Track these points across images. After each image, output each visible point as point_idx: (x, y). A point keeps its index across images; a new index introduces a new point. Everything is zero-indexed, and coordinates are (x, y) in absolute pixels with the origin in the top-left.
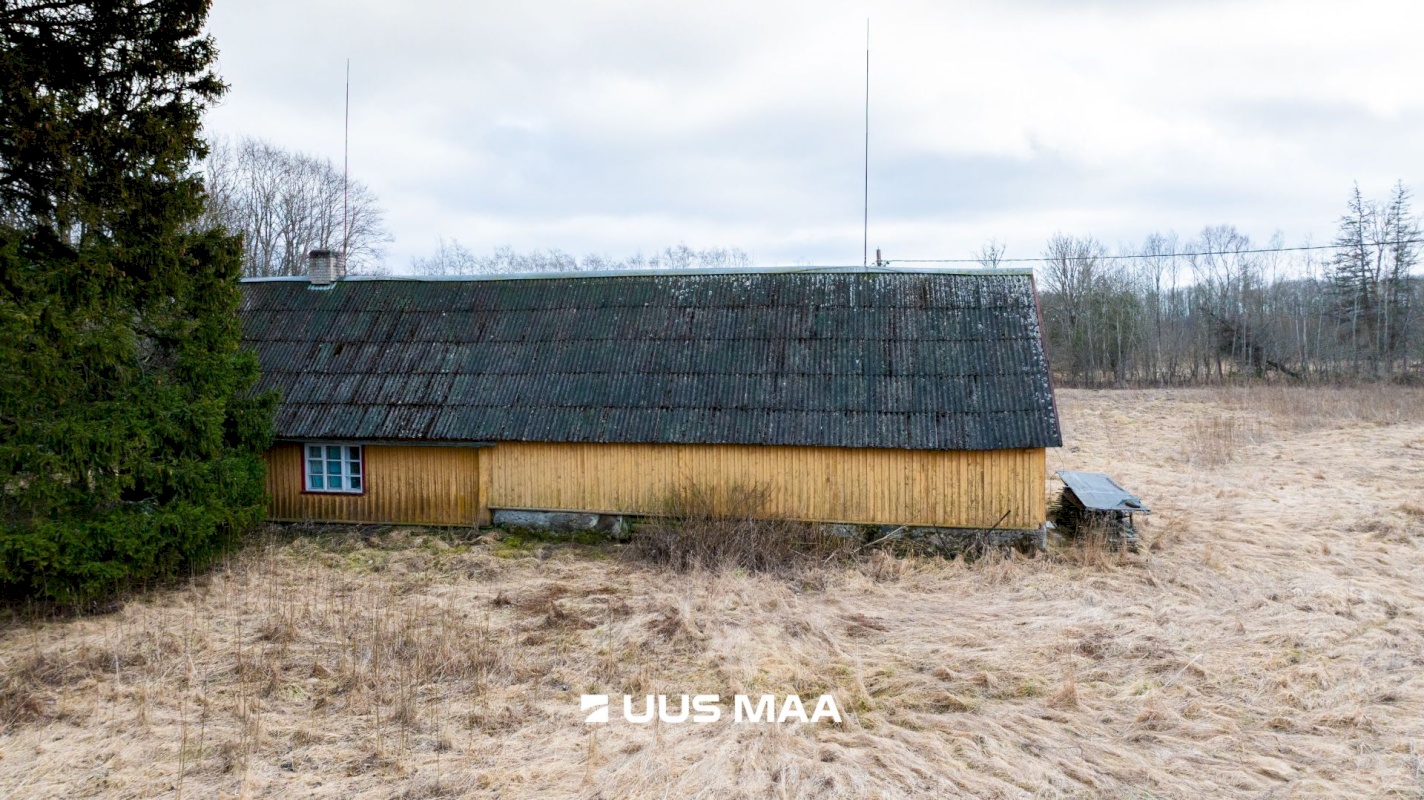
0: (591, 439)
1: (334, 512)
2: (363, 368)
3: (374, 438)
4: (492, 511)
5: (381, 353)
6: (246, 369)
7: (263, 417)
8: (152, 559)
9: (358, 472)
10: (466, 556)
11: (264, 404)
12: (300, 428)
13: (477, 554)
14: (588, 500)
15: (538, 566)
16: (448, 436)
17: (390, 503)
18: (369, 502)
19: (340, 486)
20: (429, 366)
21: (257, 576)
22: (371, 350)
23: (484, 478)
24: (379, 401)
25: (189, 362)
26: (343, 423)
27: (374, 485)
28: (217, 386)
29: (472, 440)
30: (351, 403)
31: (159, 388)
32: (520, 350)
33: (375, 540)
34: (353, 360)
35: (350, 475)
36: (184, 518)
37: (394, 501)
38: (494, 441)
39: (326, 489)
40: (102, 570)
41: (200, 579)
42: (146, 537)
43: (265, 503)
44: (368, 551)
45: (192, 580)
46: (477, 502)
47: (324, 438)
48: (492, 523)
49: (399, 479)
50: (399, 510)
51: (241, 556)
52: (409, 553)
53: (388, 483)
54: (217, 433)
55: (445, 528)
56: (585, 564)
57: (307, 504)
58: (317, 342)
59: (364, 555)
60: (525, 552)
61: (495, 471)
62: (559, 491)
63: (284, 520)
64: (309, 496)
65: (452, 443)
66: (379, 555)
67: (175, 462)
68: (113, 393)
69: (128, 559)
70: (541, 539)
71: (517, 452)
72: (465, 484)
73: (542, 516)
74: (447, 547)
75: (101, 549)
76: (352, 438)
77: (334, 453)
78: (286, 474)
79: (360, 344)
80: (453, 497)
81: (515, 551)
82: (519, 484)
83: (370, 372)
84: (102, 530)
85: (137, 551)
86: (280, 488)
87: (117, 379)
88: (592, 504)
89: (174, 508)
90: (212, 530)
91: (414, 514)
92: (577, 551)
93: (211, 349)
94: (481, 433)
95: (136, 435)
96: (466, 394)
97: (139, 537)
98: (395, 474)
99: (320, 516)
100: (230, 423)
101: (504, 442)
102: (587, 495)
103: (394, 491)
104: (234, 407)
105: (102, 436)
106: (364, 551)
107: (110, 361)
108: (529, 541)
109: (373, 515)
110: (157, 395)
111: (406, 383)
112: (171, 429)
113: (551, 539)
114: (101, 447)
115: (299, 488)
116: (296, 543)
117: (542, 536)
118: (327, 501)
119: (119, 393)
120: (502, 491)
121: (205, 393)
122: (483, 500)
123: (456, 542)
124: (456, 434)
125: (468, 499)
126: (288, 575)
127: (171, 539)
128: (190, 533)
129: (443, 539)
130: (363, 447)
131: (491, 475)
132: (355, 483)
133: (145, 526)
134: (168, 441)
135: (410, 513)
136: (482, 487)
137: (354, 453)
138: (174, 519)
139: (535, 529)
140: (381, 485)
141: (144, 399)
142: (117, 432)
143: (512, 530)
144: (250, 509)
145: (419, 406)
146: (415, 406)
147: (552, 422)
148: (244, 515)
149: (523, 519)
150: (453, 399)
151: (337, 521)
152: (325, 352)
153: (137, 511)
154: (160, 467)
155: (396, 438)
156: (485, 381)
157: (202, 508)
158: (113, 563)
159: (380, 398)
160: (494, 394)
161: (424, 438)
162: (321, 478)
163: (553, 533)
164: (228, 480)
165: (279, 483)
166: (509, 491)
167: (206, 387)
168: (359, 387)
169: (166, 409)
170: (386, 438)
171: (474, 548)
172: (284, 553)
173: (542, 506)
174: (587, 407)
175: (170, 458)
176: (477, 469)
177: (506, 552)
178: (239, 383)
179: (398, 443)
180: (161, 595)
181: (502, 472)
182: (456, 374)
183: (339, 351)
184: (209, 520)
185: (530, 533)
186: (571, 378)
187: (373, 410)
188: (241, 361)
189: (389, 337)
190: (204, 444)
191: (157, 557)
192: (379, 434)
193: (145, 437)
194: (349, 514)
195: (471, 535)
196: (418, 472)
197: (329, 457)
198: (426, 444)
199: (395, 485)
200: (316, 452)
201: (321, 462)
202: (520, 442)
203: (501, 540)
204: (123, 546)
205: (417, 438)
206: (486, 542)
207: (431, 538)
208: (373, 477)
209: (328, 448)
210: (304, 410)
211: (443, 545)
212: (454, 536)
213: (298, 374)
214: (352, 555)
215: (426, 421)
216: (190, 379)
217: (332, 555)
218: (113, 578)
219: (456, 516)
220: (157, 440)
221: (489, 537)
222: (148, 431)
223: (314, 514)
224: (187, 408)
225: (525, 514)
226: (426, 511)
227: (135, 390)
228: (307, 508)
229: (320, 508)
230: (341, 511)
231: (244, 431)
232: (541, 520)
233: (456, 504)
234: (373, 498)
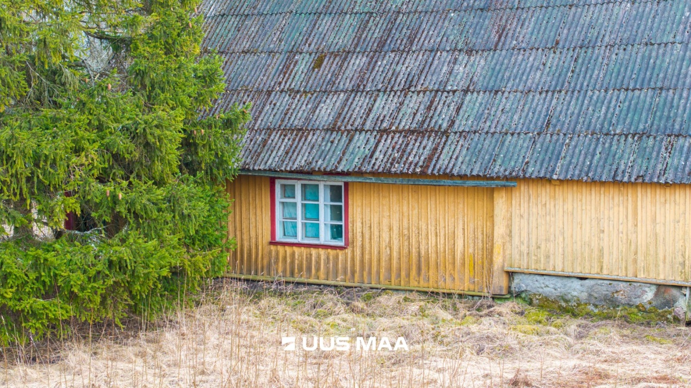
0: (647, 179)
1: (309, 269)
2: (349, 85)
3: (360, 173)
4: (511, 275)
5: (371, 65)
6: (208, 79)
7: (227, 141)
8: (98, 299)
9: (341, 219)
10: (474, 328)
11: (228, 124)
12: (271, 160)
13: (487, 326)
14: (641, 264)
15: (570, 346)
16: (455, 172)
17: (379, 260)
18: (353, 259)
19: (317, 236)
20: (431, 82)
21: (216, 336)
22: (358, 62)
23: (500, 230)
24: (368, 126)
25: (143, 65)
26: (323, 155)
27: (359, 235)
28: (175, 97)
29: (485, 178)
30: (332, 129)
31: (109, 95)
32: (553, 60)
33: (360, 304)
34: (335, 75)
35: (330, 222)
36: (134, 253)
37: (384, 258)
38: (516, 178)
39: (299, 239)
40: (45, 308)
41: (151, 335)
42: (92, 272)
43: (228, 250)
44: (349, 317)
45: (141, 334)
46: (491, 262)
47: (300, 172)
48: (510, 292)
49: (390, 229)
50: (389, 269)
51: (198, 313)
52: (399, 321)
53: (376, 233)
54: (173, 153)
55: (449, 295)
56: (635, 347)
57: (277, 258)
58: (293, 52)
59: (344, 321)
60: (552, 329)
61: (516, 220)
62: (601, 251)
63: (251, 277)
64: (280, 249)
65: (459, 182)
66: (363, 322)
67: (125, 183)
68: (59, 100)
69: (72, 297)
70: (575, 315)
71: (544, 193)
72: (475, 238)
73: (577, 284)
74: (450, 317)
75: (44, 283)
76: (333, 173)
77: (310, 192)
78: (253, 220)
79: (345, 54)
80: (458, 256)
81: (539, 327)
82: (547, 240)
83: (356, 90)
84: (46, 260)
85: (83, 289)
86: (245, 237)
87: (63, 84)
88: (647, 269)
89: (123, 241)
90: (165, 272)
91: (408, 276)
92: (626, 332)
93: (168, 52)
94: (497, 169)
95: (83, 149)
96: (478, 117)
97: (85, 272)
98: (385, 222)
99: (292, 274)
100: (188, 144)
101: (527, 180)
102: (640, 257)
103: (383, 245)
104: (194, 125)
105: (46, 149)
106: (345, 316)
107: (56, 60)
108: (558, 315)
109: (357, 275)
110: (107, 103)
111: (401, 104)
112: (122, 144)
113: (589, 315)
114: (45, 161)
115: (268, 238)
116: (263, 303)
117: (576, 311)
118: (301, 255)
119: (66, 101)
120: (524, 248)
121: (161, 103)
122: (498, 260)
123: (462, 312)
124: (465, 169)
125: (478, 258)
126: (252, 337)
127: (120, 278)
128: (141, 271)
129: (445, 308)
130: (346, 184)
131: (509, 227)
132: (337, 232)
133: (91, 259)
134: (117, 157)
135: (403, 274)
136: (498, 242)
137: (336, 193)
138: (125, 253)
139: (566, 301)
140: (367, 236)
141: (93, 107)
142: (64, 143)
143: (535, 302)
144: (210, 254)
145: (419, 132)
146: (412, 132)
147: (593, 156)
148: (203, 259)
149: (550, 288)
150: (461, 124)
151: (311, 280)
152: (303, 64)
153: (84, 242)
154: (109, 189)
155: (388, 174)
156: (504, 102)
157: (155, 242)
158: (57, 301)
159: (368, 123)
160: (516, 117)
161: (423, 174)
162: (295, 226)
163: (591, 308)
164: (186, 212)
165: (245, 231)
166: (533, 248)
167: (162, 97)
168: (343, 109)
169: (116, 121)
170: (374, 174)
171: (486, 321)
172: (248, 313)
173: (578, 271)
174: (641, 135)
175: (118, 180)
176: (491, 217)
177: (528, 327)
178: (200, 95)
179: (390, 181)
180: (109, 347)
181: (524, 222)
182: (466, 91)
183: (318, 64)
184: (163, 258)
185: (560, 307)
186: (622, 97)
187: (360, 139)
188: (203, 67)
189: (382, 44)
190: (158, 166)
191: (104, 298)
192: (367, 168)
193: (93, 150)
194: (327, 274)
195: (482, 306)
196: (415, 219)
197: (304, 198)
198: (427, 181)
199: (385, 236)
200: (289, 191)
201: (294, 205)
202: (550, 181)
203: (522, 313)
204: (67, 281)
205: (414, 174)
206: (500, 314)
207: (429, 306)
208: (358, 225)
209: (304, 186)
210: (275, 137)
211: (446, 315)
212: (459, 305)
213: (269, 93)
214: (330, 319)
215: (427, 152)
216: (144, 86)
217: (306, 318)
218: (56, 319)
219: (462, 280)
220: (106, 157)
221: (505, 308)
222: (96, 146)
223: (284, 271)
224: (141, 118)
225: (554, 280)
226: (423, 272)
227: (83, 97)
228: (277, 262)
229: (293, 262)
230: (318, 269)
231: (205, 155)
232: (576, 290)
233: (463, 264)
234: (358, 252)
